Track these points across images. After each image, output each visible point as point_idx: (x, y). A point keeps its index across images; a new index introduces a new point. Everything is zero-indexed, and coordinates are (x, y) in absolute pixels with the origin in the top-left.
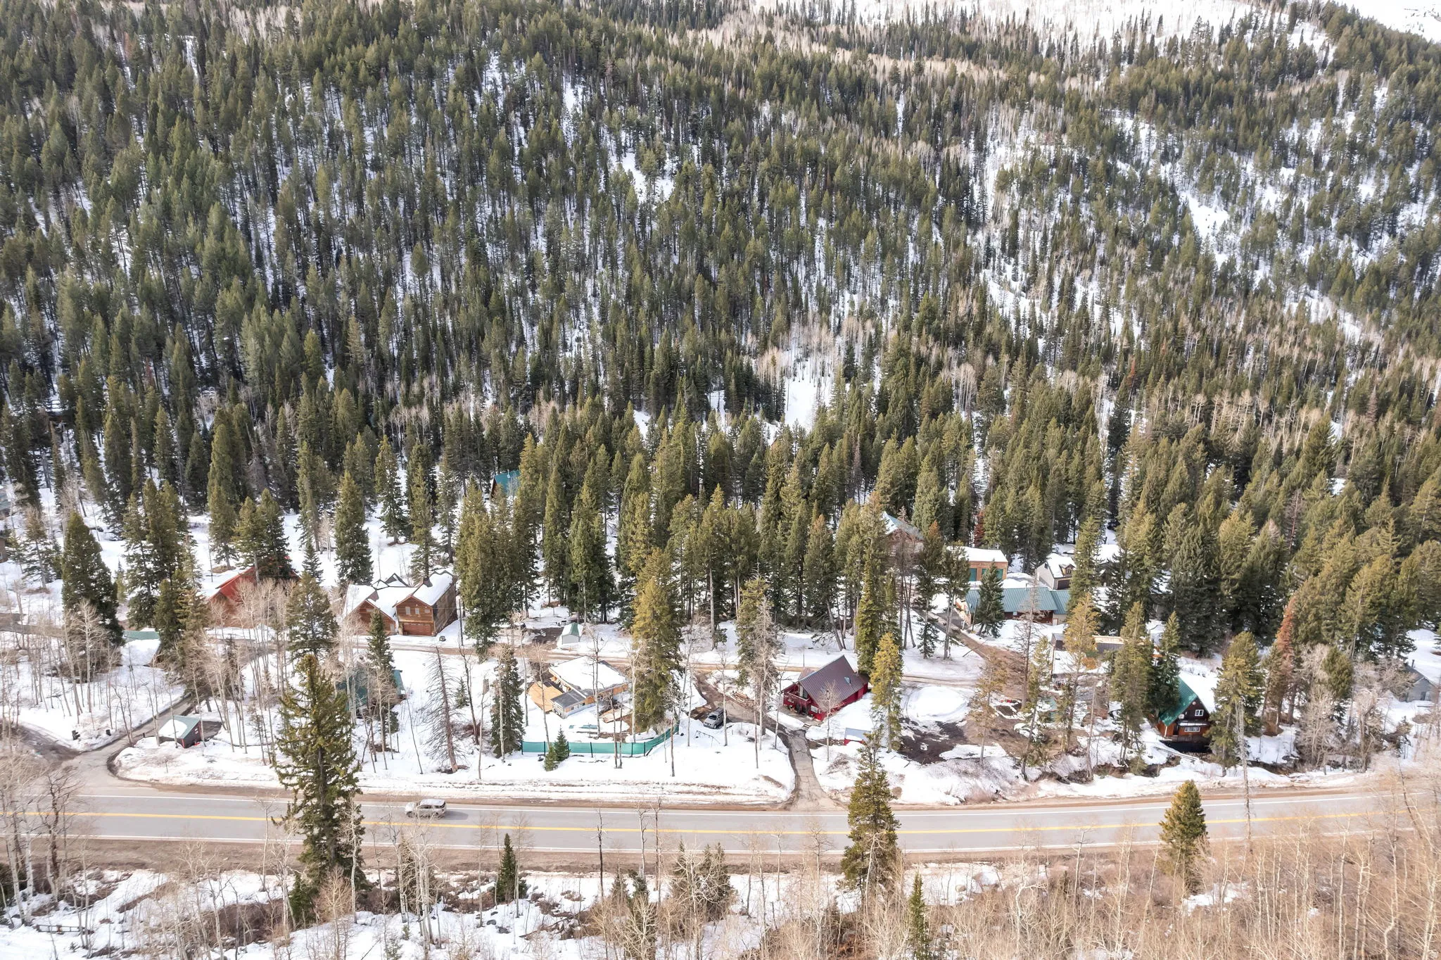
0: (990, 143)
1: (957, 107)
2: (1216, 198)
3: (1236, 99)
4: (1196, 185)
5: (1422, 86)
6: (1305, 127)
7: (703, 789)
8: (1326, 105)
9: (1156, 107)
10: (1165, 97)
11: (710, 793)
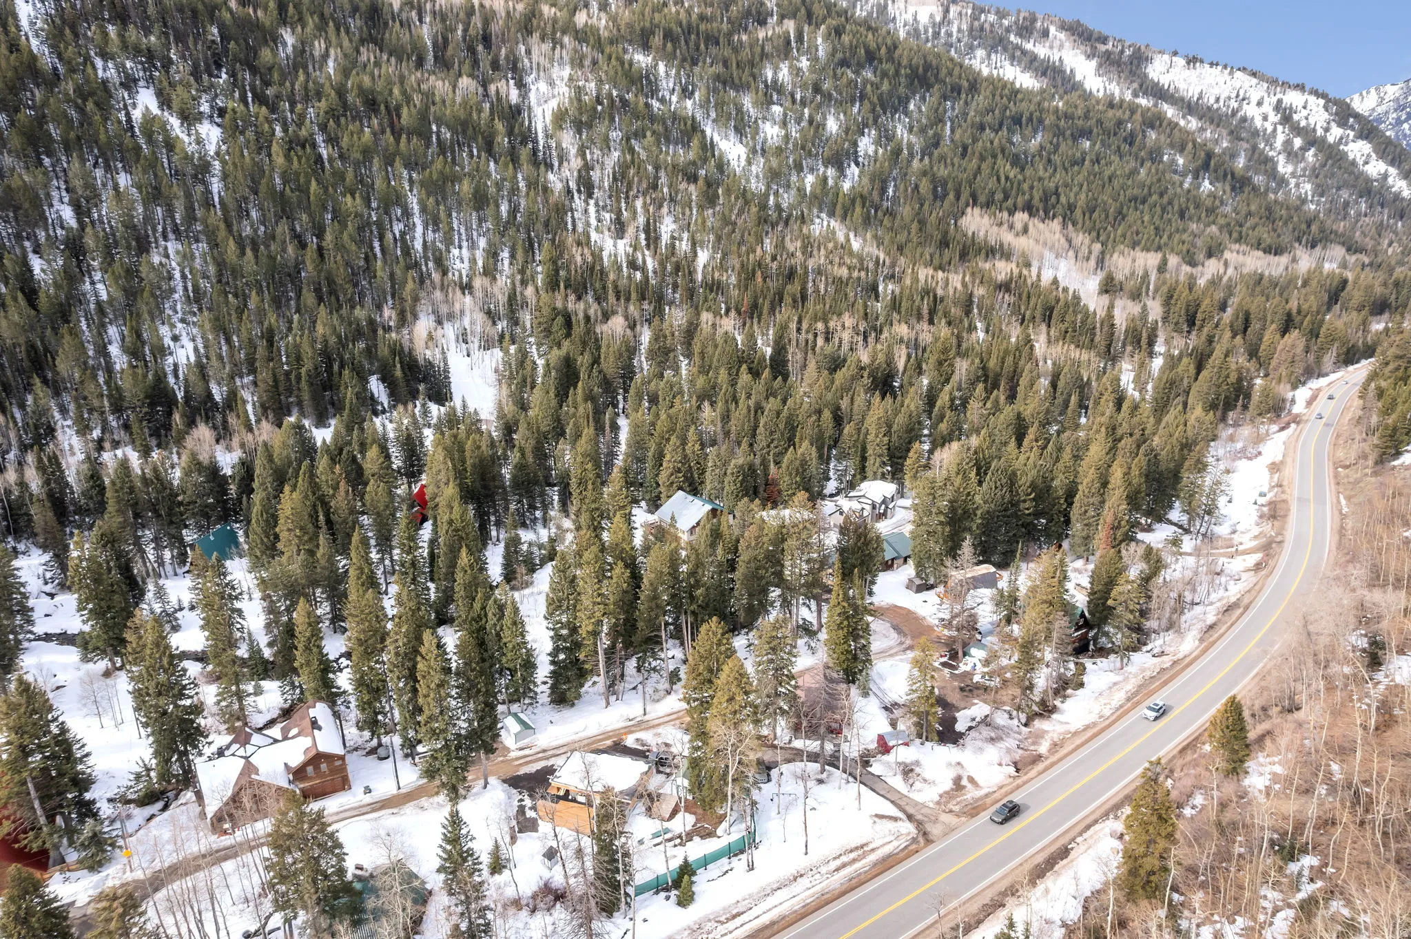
0: (529, 79)
1: (486, 39)
2: (732, 134)
3: (721, 40)
4: (714, 121)
5: (846, 39)
6: (776, 69)
7: (853, 855)
8: (784, 49)
9: (665, 45)
10: (668, 35)
11: (854, 861)
